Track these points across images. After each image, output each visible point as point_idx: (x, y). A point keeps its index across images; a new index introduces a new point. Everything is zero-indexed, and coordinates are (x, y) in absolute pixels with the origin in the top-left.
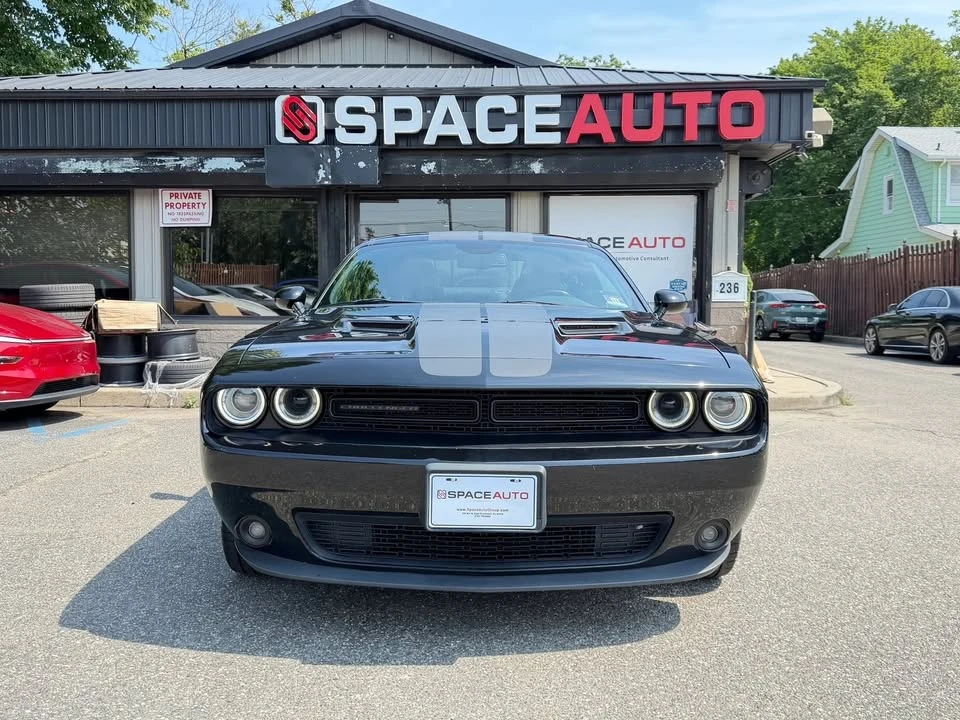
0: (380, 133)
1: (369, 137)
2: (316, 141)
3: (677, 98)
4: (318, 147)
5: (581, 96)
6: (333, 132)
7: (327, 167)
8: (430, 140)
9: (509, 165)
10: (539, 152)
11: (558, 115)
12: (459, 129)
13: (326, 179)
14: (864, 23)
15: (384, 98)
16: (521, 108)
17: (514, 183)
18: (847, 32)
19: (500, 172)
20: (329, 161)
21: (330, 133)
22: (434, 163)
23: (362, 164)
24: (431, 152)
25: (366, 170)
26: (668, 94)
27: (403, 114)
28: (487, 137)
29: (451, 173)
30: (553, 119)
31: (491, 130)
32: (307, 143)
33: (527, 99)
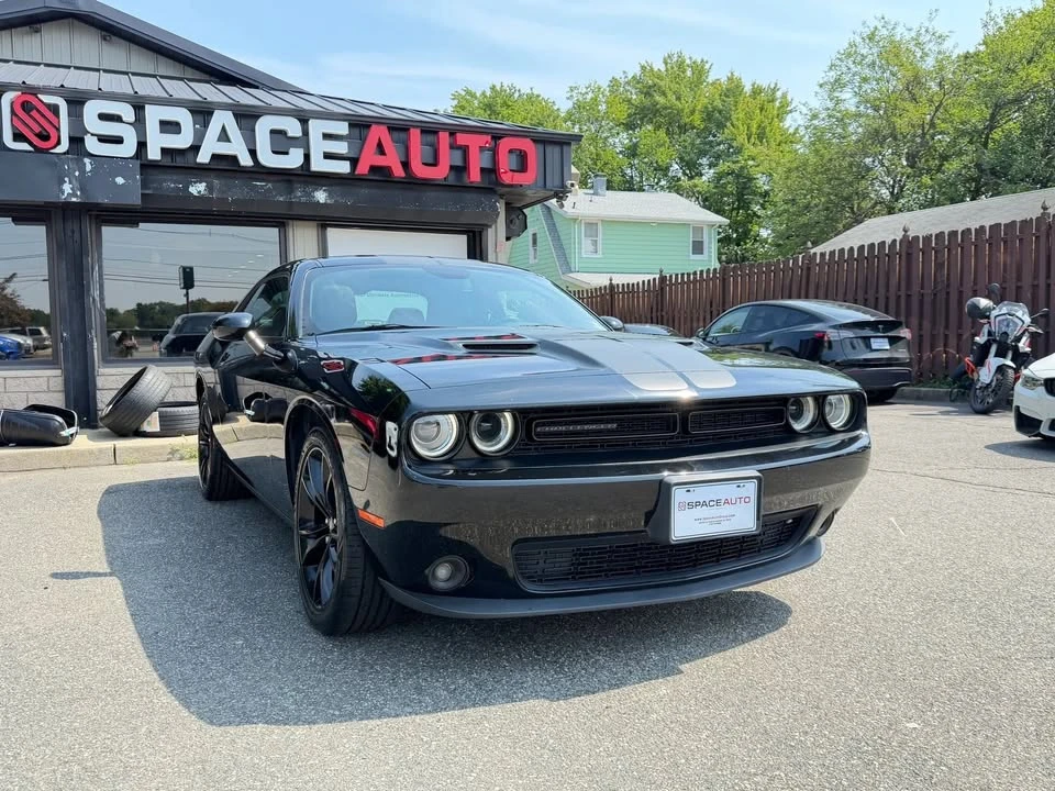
0: (142, 145)
1: (128, 149)
2: (59, 150)
3: (462, 139)
4: (63, 157)
5: (369, 126)
6: (82, 140)
7: (74, 182)
8: (203, 157)
9: (291, 191)
10: (324, 181)
11: (346, 144)
12: (237, 148)
13: (74, 195)
14: (498, 88)
15: (147, 106)
16: (306, 133)
17: (296, 211)
18: (484, 93)
19: (281, 199)
20: (77, 174)
21: (77, 141)
22: (204, 184)
23: (120, 180)
24: (201, 171)
25: (125, 188)
26: (452, 134)
27: (169, 127)
28: (268, 159)
29: (225, 196)
30: (341, 148)
31: (274, 152)
32: (46, 151)
33: (312, 123)
